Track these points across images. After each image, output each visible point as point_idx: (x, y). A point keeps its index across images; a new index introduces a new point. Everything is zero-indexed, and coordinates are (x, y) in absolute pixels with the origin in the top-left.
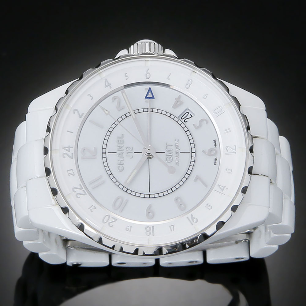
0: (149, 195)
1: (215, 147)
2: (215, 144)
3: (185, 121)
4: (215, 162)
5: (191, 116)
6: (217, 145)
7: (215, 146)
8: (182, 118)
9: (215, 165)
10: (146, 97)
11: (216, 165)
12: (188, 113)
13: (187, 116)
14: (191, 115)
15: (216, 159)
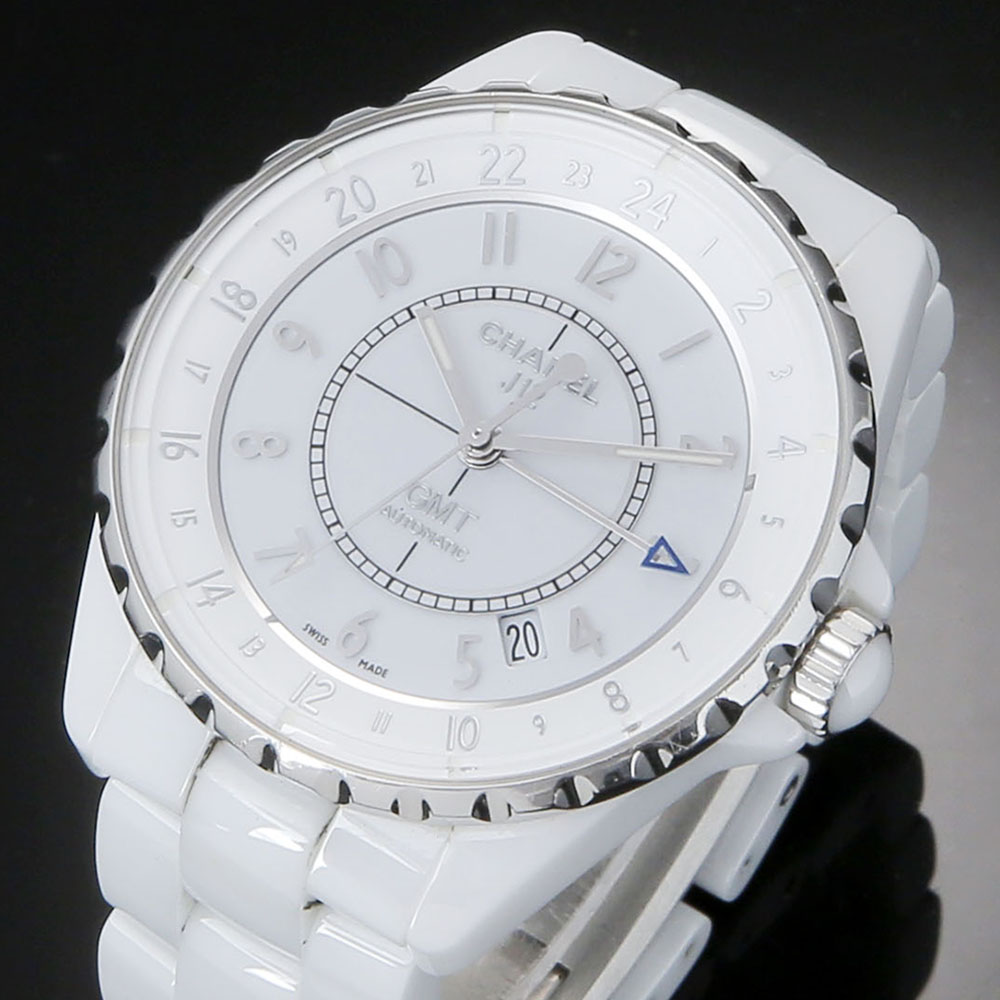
0: (350, 371)
1: (362, 662)
2: (371, 668)
3: (513, 631)
4: (313, 632)
5: (517, 656)
6: (365, 671)
7: (366, 664)
8: (529, 627)
9: (308, 625)
10: (662, 541)
11: (305, 629)
12: (533, 652)
13: (524, 646)
14: (522, 658)
15: (324, 640)
